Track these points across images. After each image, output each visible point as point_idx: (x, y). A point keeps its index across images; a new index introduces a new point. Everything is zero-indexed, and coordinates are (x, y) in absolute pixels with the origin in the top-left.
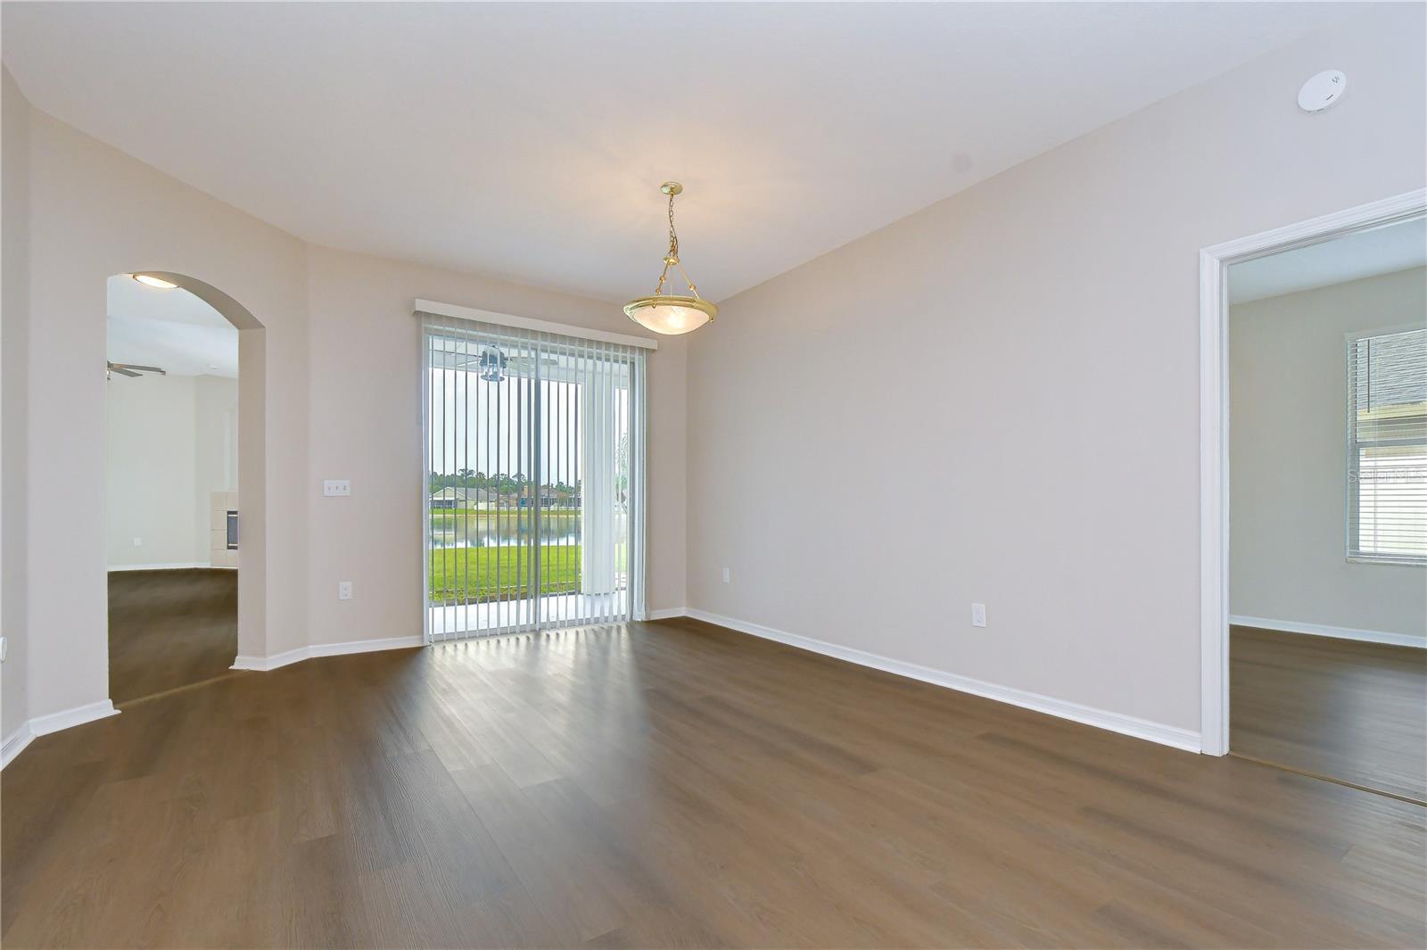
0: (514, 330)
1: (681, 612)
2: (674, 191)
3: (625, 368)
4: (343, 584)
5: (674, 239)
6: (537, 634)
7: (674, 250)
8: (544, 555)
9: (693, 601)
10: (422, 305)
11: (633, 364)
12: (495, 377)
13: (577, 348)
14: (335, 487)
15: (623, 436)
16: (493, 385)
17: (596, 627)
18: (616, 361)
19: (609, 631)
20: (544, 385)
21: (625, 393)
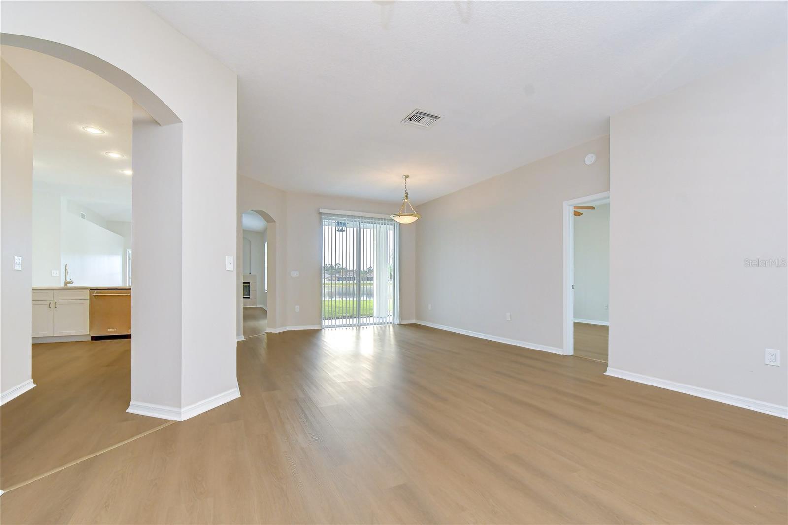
0: (352, 217)
1: (413, 322)
2: (407, 177)
3: (392, 227)
4: (297, 306)
5: (407, 193)
6: (359, 326)
7: (406, 196)
8: (361, 303)
9: (418, 318)
10: (322, 211)
11: (395, 225)
12: (342, 230)
13: (374, 221)
14: (295, 274)
15: (391, 254)
16: (341, 233)
17: (381, 326)
18: (388, 225)
19: (385, 327)
20: (362, 230)
21: (392, 232)
